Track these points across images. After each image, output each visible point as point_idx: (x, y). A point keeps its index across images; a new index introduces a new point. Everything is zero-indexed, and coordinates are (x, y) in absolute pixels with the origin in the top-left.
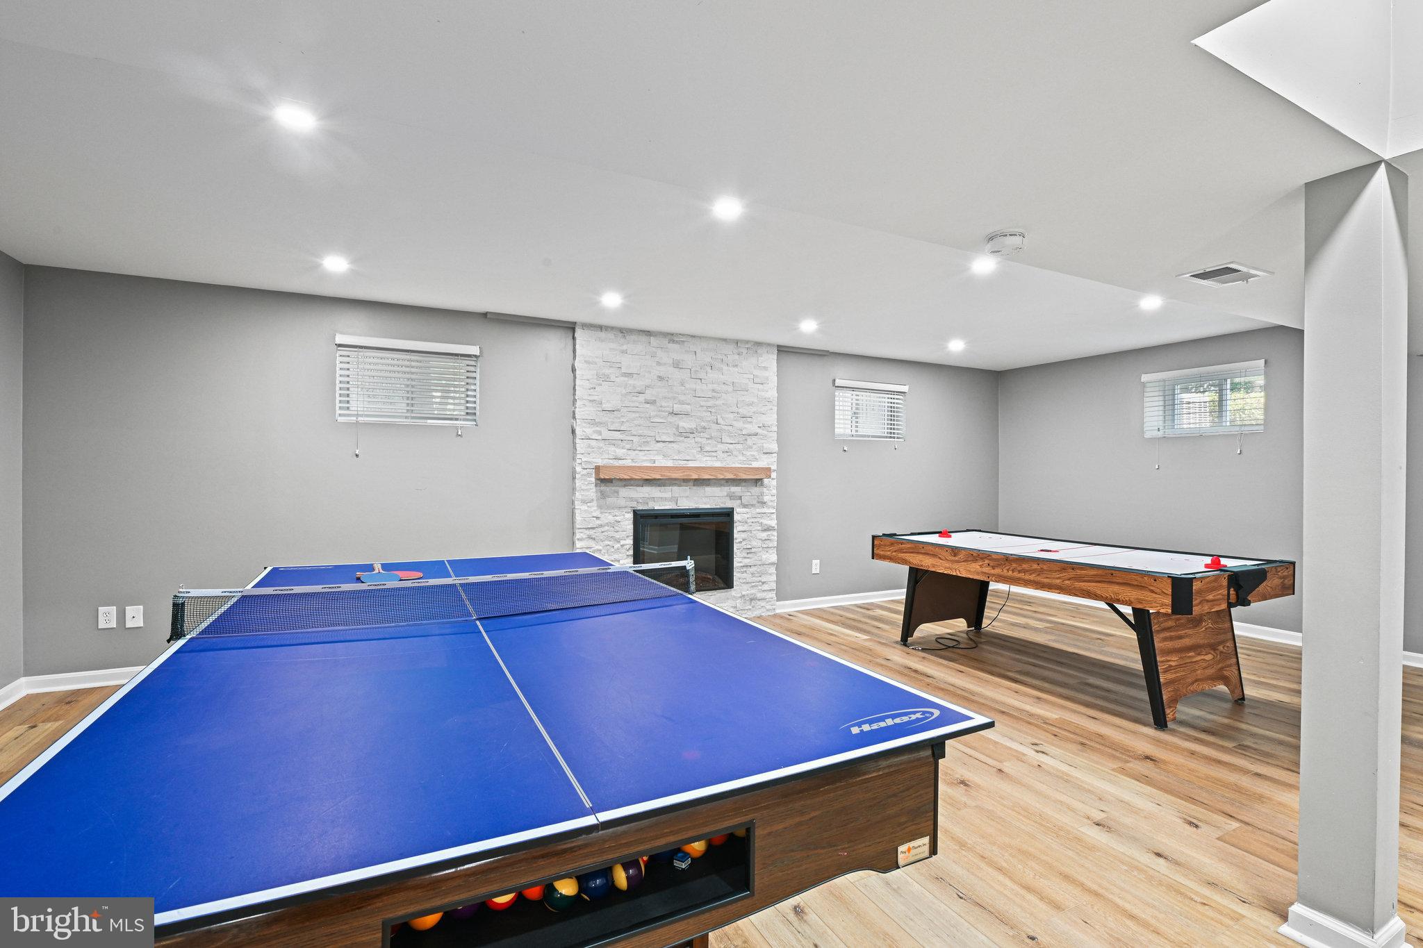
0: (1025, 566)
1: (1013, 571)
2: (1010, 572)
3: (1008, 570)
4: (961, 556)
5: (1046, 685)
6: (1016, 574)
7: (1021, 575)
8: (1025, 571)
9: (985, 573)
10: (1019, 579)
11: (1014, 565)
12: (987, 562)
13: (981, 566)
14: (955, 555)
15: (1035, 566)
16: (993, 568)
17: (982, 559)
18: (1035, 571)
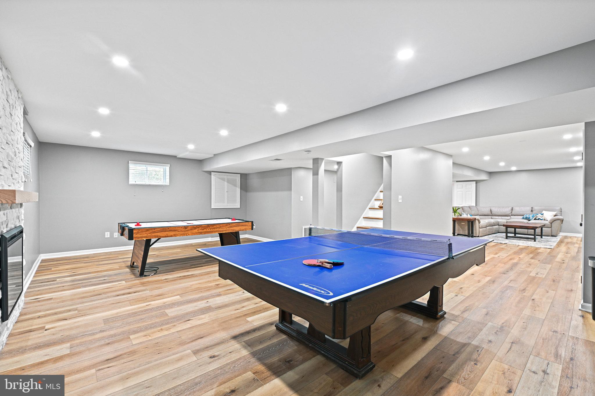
0: (215, 227)
1: (211, 229)
2: (210, 230)
3: (209, 229)
4: (189, 228)
5: (203, 265)
6: (212, 230)
7: (214, 230)
8: (214, 228)
9: (200, 232)
10: (213, 231)
11: (211, 227)
12: (200, 228)
13: (198, 230)
14: (186, 229)
15: (218, 226)
16: (203, 230)
17: (198, 227)
18: (218, 227)
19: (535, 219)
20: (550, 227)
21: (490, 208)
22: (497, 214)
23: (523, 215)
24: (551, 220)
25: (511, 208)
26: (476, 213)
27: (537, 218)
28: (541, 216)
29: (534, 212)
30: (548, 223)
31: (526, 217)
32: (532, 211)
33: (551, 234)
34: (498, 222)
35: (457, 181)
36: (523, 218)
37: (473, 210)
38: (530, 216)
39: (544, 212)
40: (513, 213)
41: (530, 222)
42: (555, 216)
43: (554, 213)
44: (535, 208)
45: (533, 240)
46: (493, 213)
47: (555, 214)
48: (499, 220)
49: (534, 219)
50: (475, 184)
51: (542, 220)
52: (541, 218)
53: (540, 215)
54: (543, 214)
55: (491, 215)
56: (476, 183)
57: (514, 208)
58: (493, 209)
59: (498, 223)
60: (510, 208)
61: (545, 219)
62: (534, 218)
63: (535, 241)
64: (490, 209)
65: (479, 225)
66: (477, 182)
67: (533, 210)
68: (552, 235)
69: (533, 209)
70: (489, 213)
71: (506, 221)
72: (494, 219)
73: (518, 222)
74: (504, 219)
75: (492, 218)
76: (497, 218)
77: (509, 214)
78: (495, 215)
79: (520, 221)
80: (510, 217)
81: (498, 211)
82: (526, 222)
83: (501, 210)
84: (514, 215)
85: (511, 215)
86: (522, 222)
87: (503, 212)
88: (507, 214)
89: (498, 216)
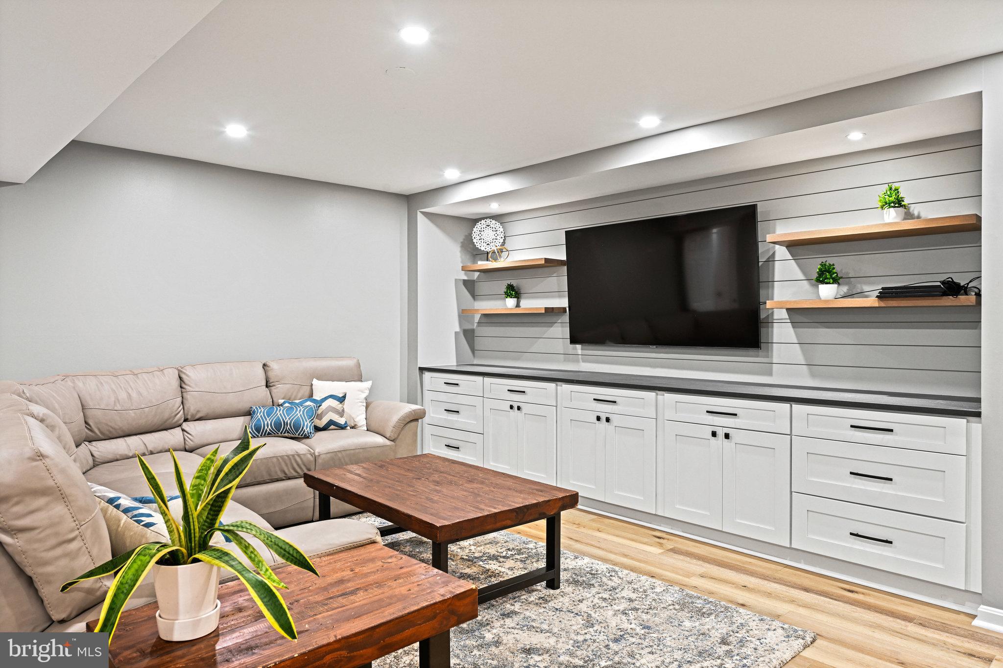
19: (317, 428)
21: (69, 382)
22: (120, 423)
23: (246, 414)
24: (395, 426)
25: (174, 373)
27: (322, 423)
28: (339, 407)
29: (279, 390)
30: (388, 442)
31: (278, 425)
32: (268, 384)
36: (257, 433)
38: (299, 414)
39: (320, 386)
40: (192, 404)
44: (278, 368)
46: (95, 415)
49: (311, 427)
51: (345, 428)
52: (342, 421)
53: (332, 403)
54: (344, 398)
55: (84, 435)
57: (190, 372)
58: (91, 392)
60: (171, 378)
64: (76, 394)
67: (275, 379)
69: (270, 374)
70: (82, 423)
72: (106, 460)
73: (275, 460)
74: (160, 448)
75: (92, 455)
76: (126, 455)
77: (177, 412)
78: (107, 433)
79: (284, 454)
80: (179, 430)
81: (118, 400)
82: (309, 456)
83: (134, 395)
84: (197, 417)
85: (183, 419)
86: (293, 456)
87: (150, 405)
88: (166, 415)
89: (121, 434)
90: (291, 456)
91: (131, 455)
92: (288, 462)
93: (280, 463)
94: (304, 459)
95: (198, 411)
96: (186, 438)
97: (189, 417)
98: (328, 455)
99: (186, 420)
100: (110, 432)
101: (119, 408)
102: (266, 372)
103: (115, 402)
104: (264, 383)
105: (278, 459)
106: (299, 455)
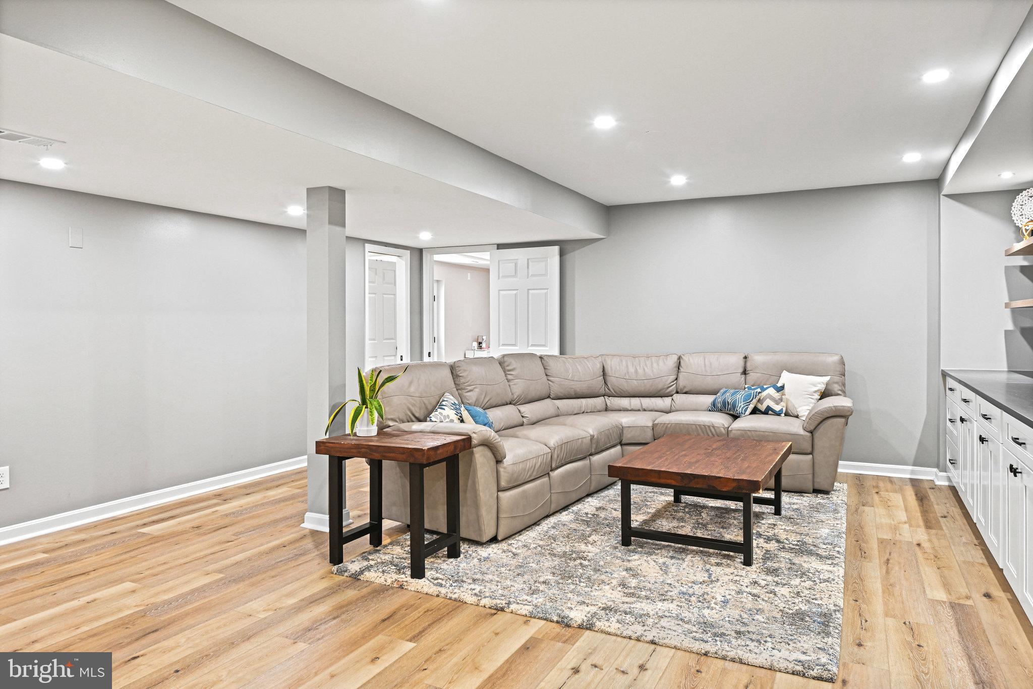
19: (755, 411)
20: (810, 450)
21: (600, 359)
22: (626, 387)
23: (714, 393)
24: (811, 418)
25: (675, 358)
26: (539, 387)
27: (763, 407)
28: (776, 395)
29: (752, 377)
30: (802, 432)
31: (725, 403)
32: (745, 372)
33: (813, 485)
34: (621, 430)
35: (500, 246)
36: (714, 408)
37: (517, 377)
38: (738, 396)
39: (786, 378)
40: (682, 382)
41: (739, 424)
42: (824, 395)
43: (820, 382)
44: (758, 359)
45: (740, 557)
46: (612, 380)
47: (822, 387)
48: (626, 420)
49: (749, 410)
50: (557, 258)
51: (778, 414)
52: (777, 408)
53: (771, 391)
54: (782, 388)
55: (602, 391)
56: (562, 254)
57: (685, 358)
58: (613, 366)
59: (621, 435)
60: (672, 361)
61: (792, 411)
62: (751, 407)
63: (748, 562)
64: (599, 366)
65: (498, 472)
66: (565, 247)
67: (749, 368)
68: (817, 487)
69: (748, 364)
70: (597, 383)
71: (650, 424)
72: (614, 409)
73: (694, 427)
74: (650, 408)
75: (606, 405)
76: (627, 408)
77: (669, 385)
78: (619, 393)
79: (702, 424)
80: (670, 398)
81: (628, 373)
82: (722, 429)
83: (640, 371)
84: (684, 391)
85: (675, 391)
86: (709, 426)
87: (648, 378)
88: (660, 386)
89: (628, 395)
90: (706, 427)
91: (630, 409)
92: (704, 430)
93: (698, 430)
94: (718, 431)
95: (685, 387)
96: (672, 405)
97: (679, 390)
98: (739, 432)
99: (677, 392)
100: (621, 393)
101: (627, 378)
102: (745, 362)
103: (625, 374)
104: (741, 370)
105: (697, 428)
106: (714, 427)
